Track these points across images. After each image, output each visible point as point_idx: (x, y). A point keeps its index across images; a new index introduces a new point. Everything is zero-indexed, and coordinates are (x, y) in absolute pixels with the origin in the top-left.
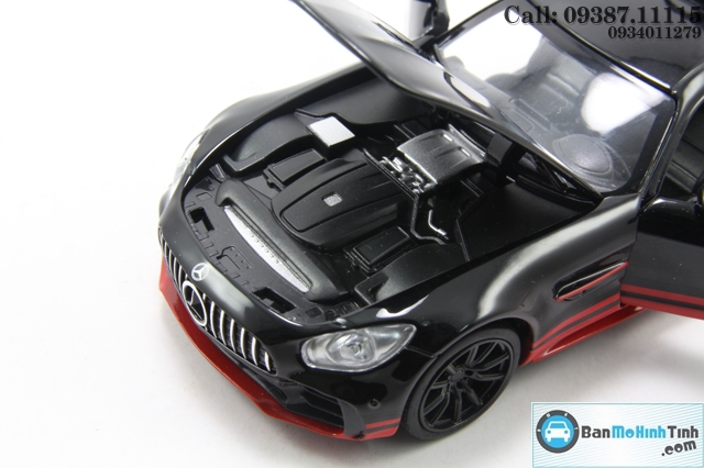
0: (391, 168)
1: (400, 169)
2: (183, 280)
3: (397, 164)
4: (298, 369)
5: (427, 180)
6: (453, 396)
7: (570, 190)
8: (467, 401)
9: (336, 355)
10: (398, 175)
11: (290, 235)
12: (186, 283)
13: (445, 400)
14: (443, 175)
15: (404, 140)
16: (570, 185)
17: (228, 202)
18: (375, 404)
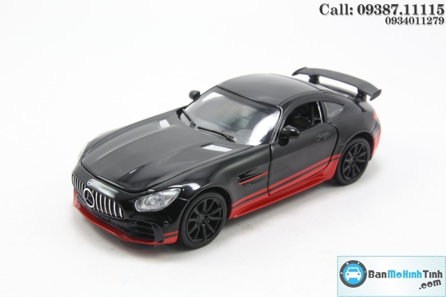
2: (84, 189)
6: (201, 228)
12: (86, 189)
13: (197, 228)
18: (166, 223)
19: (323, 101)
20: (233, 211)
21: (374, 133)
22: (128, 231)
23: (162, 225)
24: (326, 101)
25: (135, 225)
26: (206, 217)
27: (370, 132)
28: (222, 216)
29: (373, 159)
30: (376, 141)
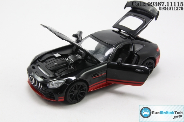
0: (66, 60)
1: (68, 60)
3: (67, 59)
4: (47, 88)
5: (72, 61)
6: (76, 95)
7: (96, 62)
8: (79, 97)
9: (53, 85)
10: (67, 61)
11: (48, 68)
13: (74, 96)
14: (75, 60)
15: (69, 56)
16: (96, 61)
17: (38, 65)
18: (59, 93)
19: (134, 43)
20: (90, 89)
21: (156, 57)
22: (45, 95)
23: (57, 94)
24: (135, 43)
25: (48, 93)
26: (78, 91)
27: (154, 57)
28: (85, 90)
29: (156, 68)
30: (157, 61)
